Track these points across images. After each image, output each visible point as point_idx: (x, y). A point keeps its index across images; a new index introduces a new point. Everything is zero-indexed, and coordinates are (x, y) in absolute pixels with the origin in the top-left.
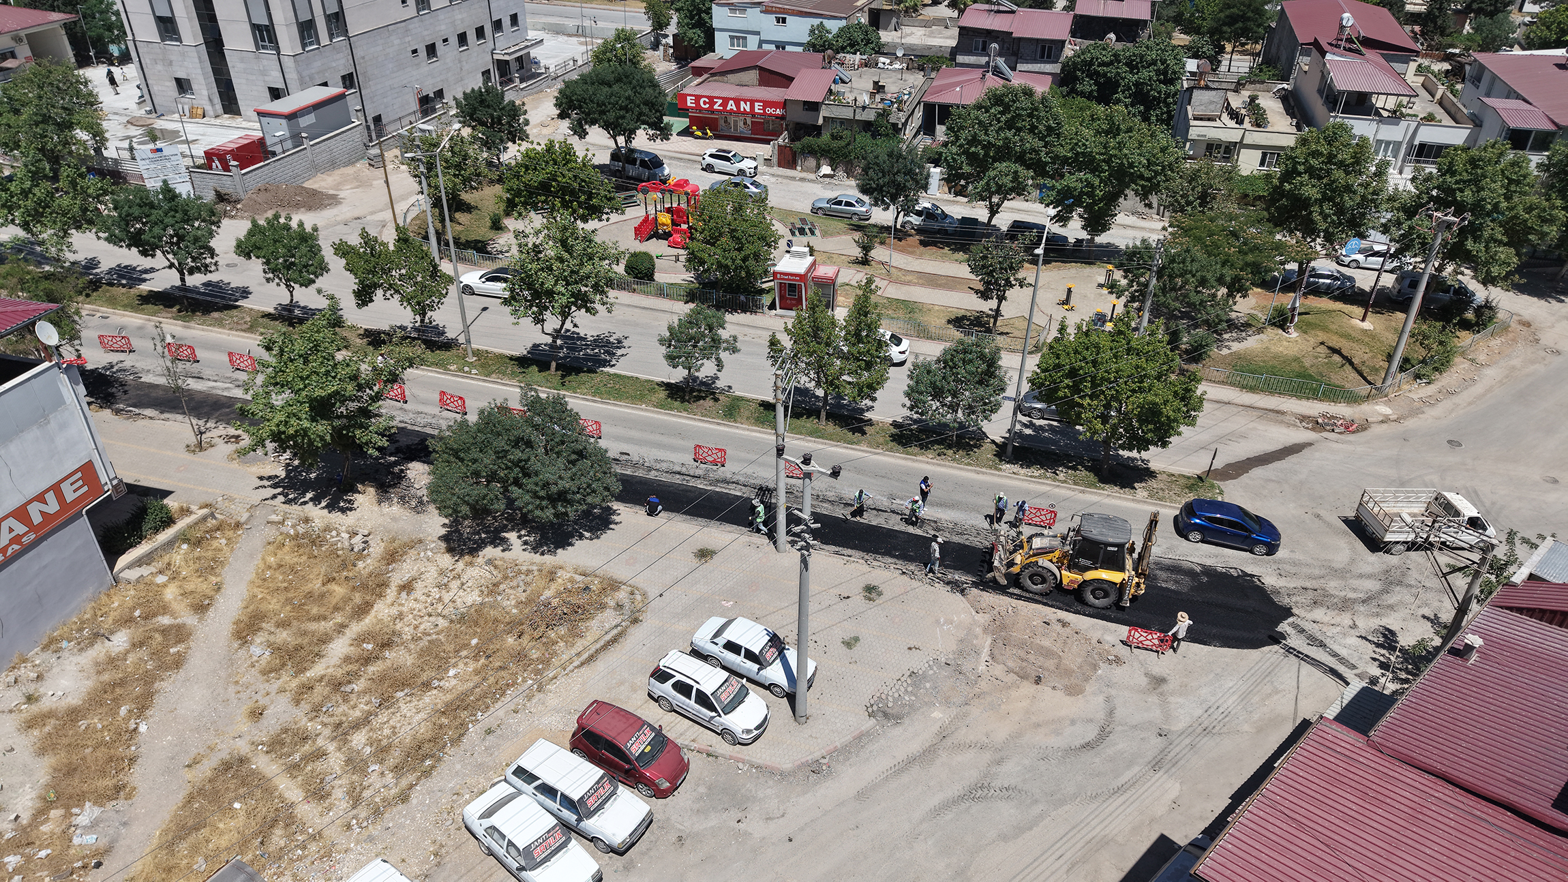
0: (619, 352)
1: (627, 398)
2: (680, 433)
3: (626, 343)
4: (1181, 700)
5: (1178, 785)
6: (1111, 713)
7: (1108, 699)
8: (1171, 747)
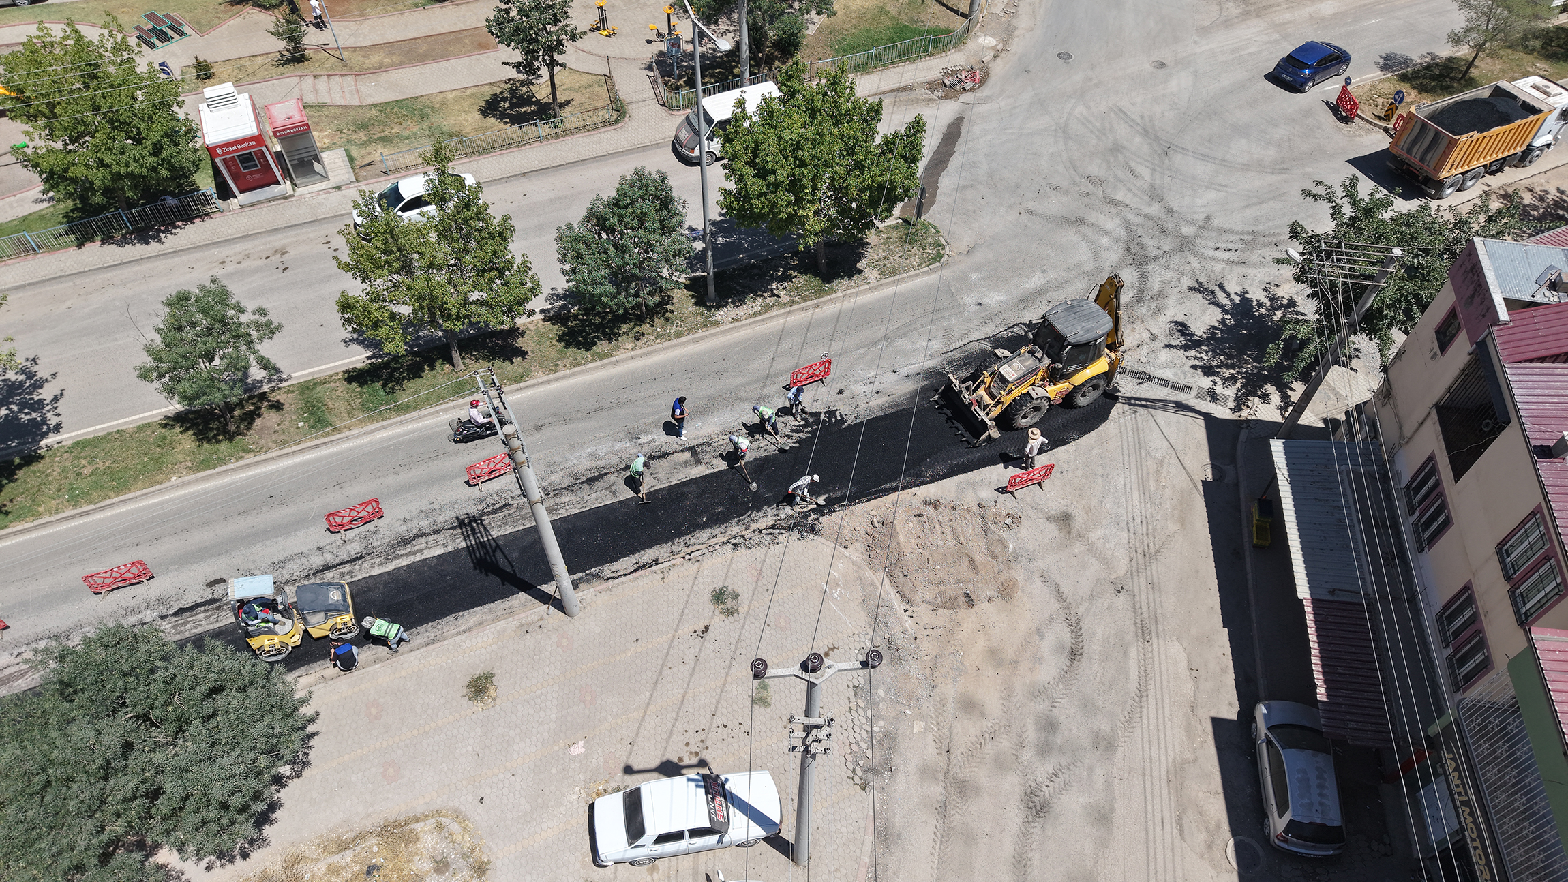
0: (46, 394)
1: (135, 479)
2: (269, 495)
3: (42, 371)
4: (1099, 532)
5: (1177, 644)
6: (1059, 595)
7: (1045, 579)
8: (1137, 599)
